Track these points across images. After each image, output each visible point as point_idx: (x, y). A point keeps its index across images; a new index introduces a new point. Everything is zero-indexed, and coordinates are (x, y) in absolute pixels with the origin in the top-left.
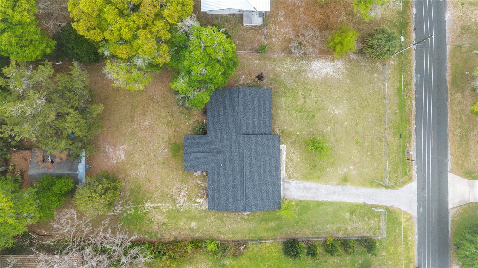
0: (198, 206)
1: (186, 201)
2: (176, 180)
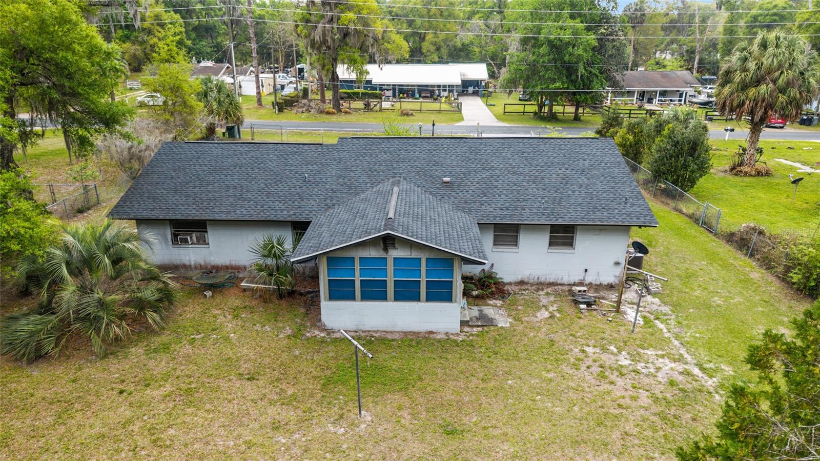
0: (664, 323)
1: (660, 352)
2: (551, 380)
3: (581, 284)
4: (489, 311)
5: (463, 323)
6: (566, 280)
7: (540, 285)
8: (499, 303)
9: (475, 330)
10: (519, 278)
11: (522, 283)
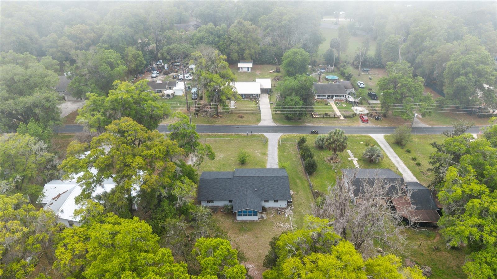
0: (291, 217)
1: (288, 223)
2: (271, 229)
3: (280, 208)
4: (263, 215)
5: (259, 218)
6: (277, 207)
7: (273, 208)
8: (265, 213)
9: (261, 220)
10: (269, 207)
11: (269, 208)
